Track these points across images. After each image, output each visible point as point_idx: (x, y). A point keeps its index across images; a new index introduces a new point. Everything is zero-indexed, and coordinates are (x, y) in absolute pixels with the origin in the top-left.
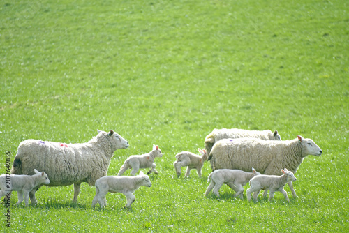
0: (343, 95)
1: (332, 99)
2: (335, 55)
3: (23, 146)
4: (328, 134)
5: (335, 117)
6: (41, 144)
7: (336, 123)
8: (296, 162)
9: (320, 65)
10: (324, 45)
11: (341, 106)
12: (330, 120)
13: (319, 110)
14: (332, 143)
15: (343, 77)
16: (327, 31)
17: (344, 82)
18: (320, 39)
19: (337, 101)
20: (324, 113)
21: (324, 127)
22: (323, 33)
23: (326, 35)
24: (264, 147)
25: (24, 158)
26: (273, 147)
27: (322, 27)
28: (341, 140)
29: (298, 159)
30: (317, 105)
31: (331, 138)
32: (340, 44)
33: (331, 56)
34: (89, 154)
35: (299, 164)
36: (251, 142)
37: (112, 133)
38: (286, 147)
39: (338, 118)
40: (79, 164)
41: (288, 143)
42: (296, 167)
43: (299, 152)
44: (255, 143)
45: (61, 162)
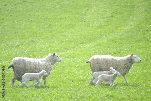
0: (14, 33)
1: (9, 35)
2: (10, 15)
3: (14, 60)
4: (7, 52)
5: (10, 43)
6: (23, 59)
7: (11, 46)
8: (130, 67)
9: (3, 19)
10: (5, 10)
11: (13, 38)
12: (8, 45)
13: (3, 40)
14: (9, 55)
15: (14, 25)
16: (6, 4)
17: (14, 27)
18: (3, 7)
19: (11, 36)
20: (5, 42)
21: (5, 48)
22: (4, 4)
23: (5, 5)
24: (115, 60)
25: (15, 65)
26: (119, 60)
27: (4, 2)
28: (13, 54)
29: (131, 65)
30: (2, 38)
31: (8, 53)
32: (12, 9)
33: (8, 15)
34: (44, 63)
35: (131, 67)
36: (109, 57)
37: (54, 54)
38: (125, 60)
39: (12, 44)
40: (40, 67)
41: (125, 58)
42: (130, 69)
43: (131, 61)
44: (110, 58)
45: (32, 65)
